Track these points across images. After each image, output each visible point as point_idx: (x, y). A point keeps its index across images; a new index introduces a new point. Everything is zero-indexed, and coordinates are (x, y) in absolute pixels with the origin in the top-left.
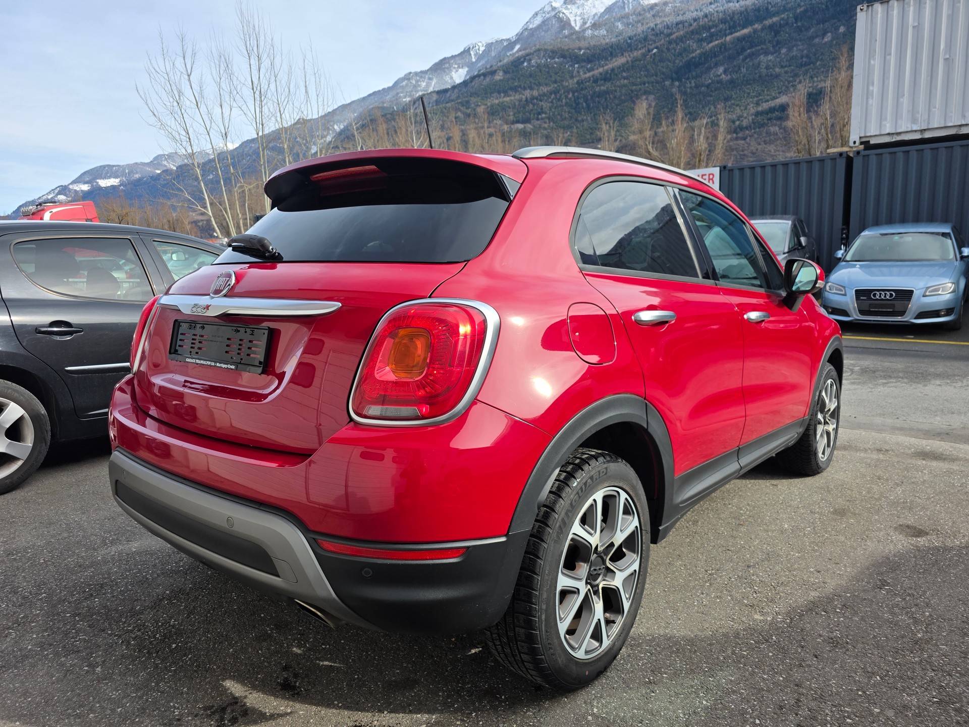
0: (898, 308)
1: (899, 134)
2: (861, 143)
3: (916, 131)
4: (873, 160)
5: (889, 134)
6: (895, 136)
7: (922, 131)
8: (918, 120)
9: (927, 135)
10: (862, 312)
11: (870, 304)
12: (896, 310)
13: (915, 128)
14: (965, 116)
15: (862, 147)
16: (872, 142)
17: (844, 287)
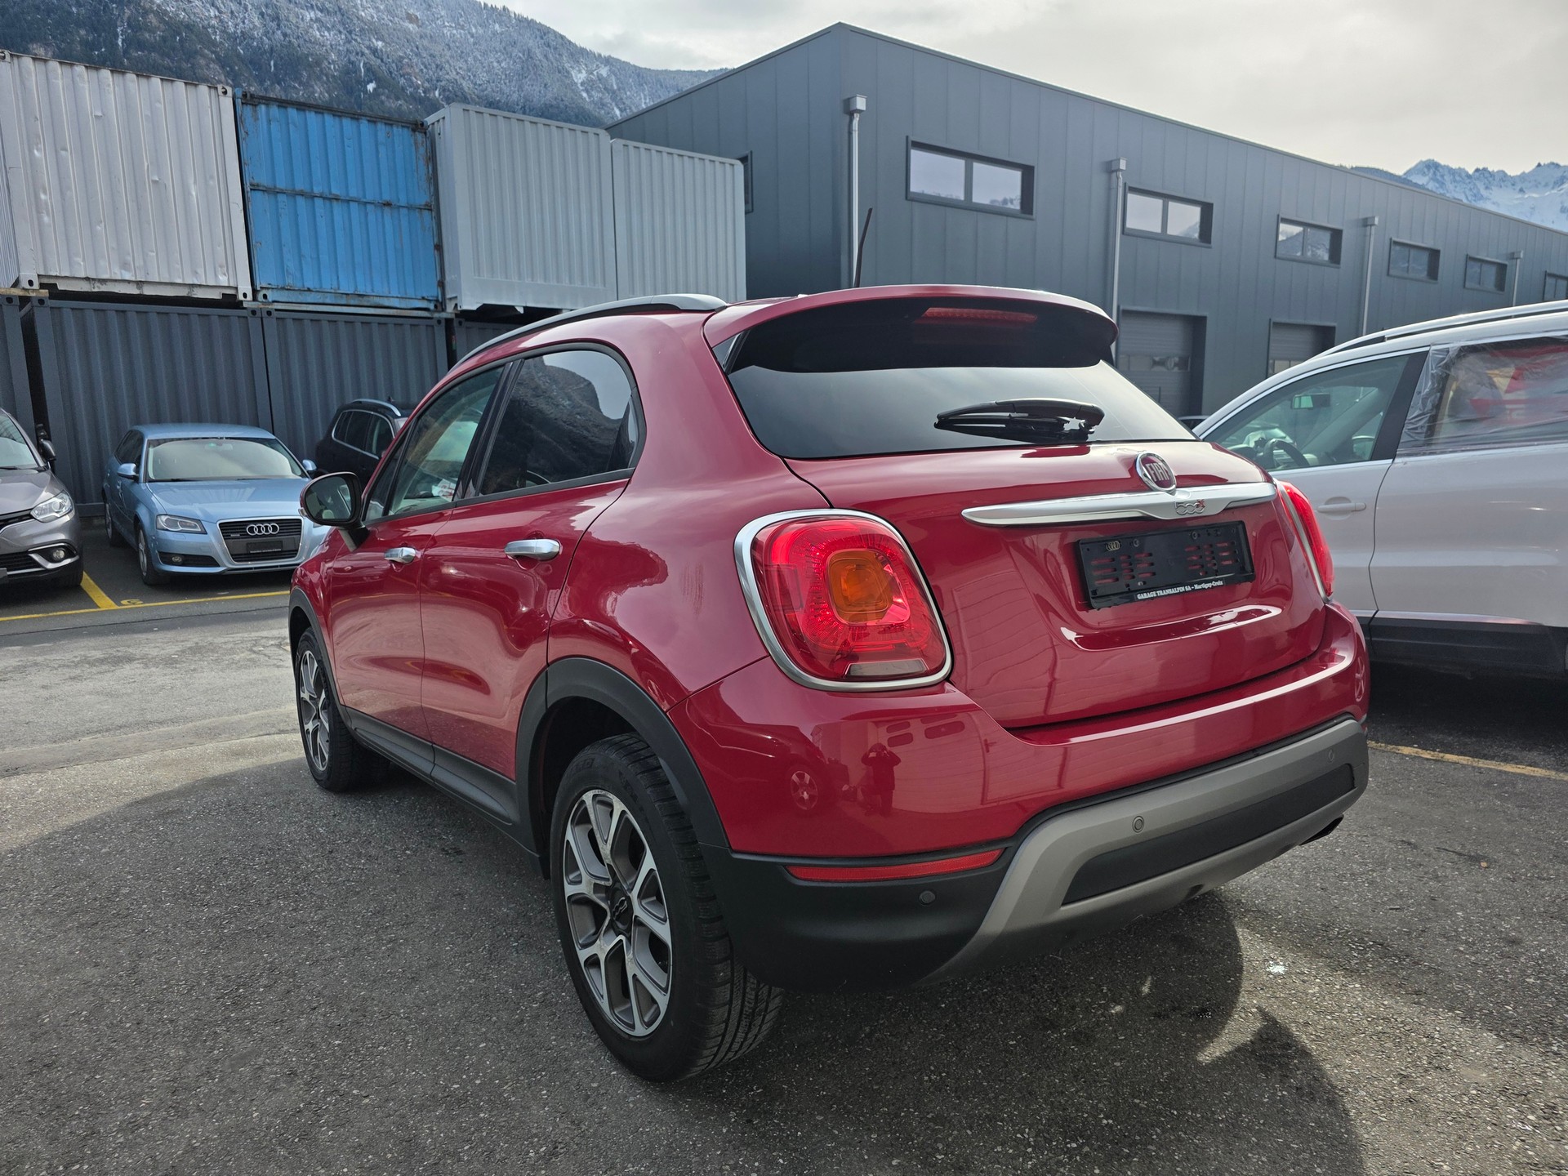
0: (288, 547)
1: (103, 281)
2: (42, 286)
3: (129, 282)
4: (69, 319)
5: (87, 279)
6: (97, 284)
7: (139, 284)
8: (130, 265)
9: (148, 291)
10: (237, 557)
11: (247, 544)
12: (285, 549)
13: (128, 276)
14: (197, 273)
15: (45, 293)
16: (61, 287)
17: (199, 521)
